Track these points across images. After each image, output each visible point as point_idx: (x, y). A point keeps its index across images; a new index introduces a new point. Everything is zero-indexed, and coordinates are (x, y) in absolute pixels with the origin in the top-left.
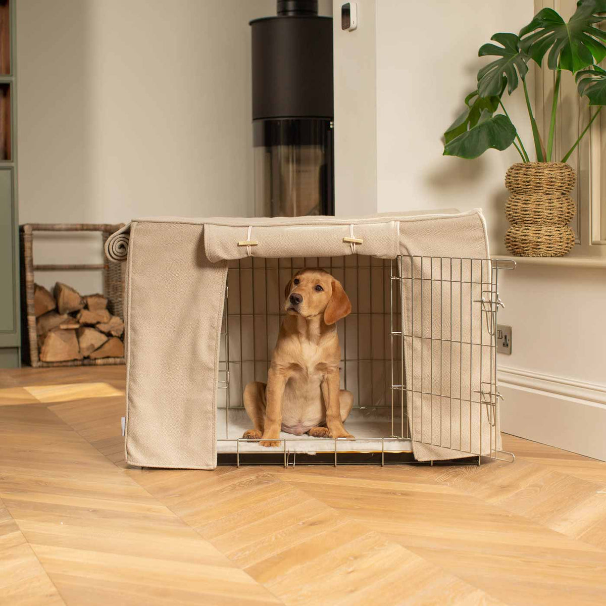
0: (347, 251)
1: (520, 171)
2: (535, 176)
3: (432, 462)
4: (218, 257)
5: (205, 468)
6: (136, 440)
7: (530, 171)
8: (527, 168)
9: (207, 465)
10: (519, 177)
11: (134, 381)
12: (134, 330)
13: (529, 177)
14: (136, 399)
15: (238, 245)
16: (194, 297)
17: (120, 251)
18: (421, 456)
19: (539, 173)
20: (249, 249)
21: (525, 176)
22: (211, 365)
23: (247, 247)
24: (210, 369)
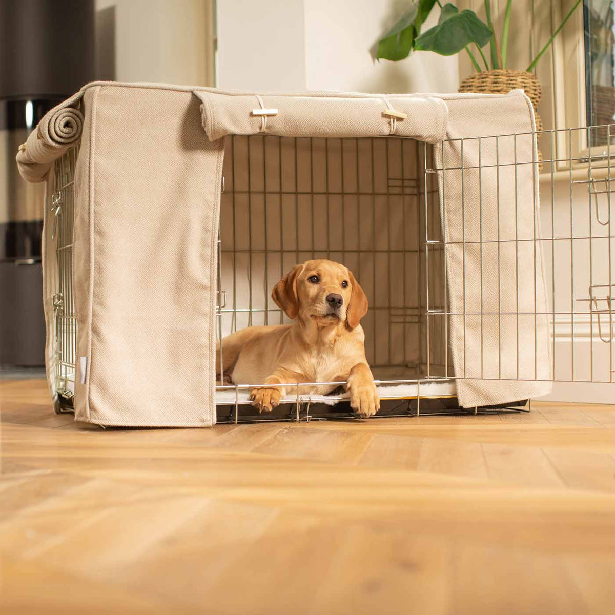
0: (386, 130)
1: (487, 79)
2: (507, 84)
3: (476, 408)
4: (225, 131)
5: (200, 425)
6: (103, 387)
7: (500, 79)
8: (496, 75)
9: (203, 421)
10: (486, 86)
11: (101, 304)
12: (99, 233)
13: (500, 86)
14: (104, 329)
15: (251, 115)
16: (181, 190)
17: (66, 130)
18: (467, 401)
19: (511, 80)
20: (265, 121)
21: (495, 85)
22: (206, 282)
23: (263, 117)
24: (204, 287)
